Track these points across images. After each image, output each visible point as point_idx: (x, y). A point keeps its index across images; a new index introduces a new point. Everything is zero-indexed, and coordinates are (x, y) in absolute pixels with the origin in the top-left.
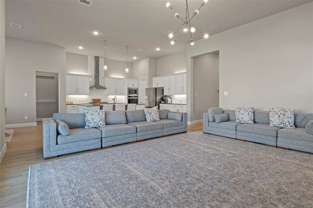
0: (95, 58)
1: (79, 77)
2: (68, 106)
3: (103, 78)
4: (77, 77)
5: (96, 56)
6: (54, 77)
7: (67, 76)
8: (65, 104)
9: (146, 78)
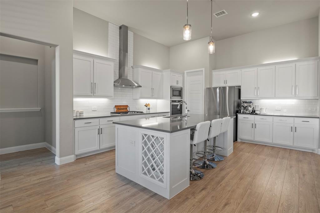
0: (120, 28)
1: (96, 61)
2: (77, 122)
3: (132, 67)
4: (91, 60)
5: (123, 25)
6: (37, 61)
7: (74, 56)
8: (73, 119)
9: (202, 71)
